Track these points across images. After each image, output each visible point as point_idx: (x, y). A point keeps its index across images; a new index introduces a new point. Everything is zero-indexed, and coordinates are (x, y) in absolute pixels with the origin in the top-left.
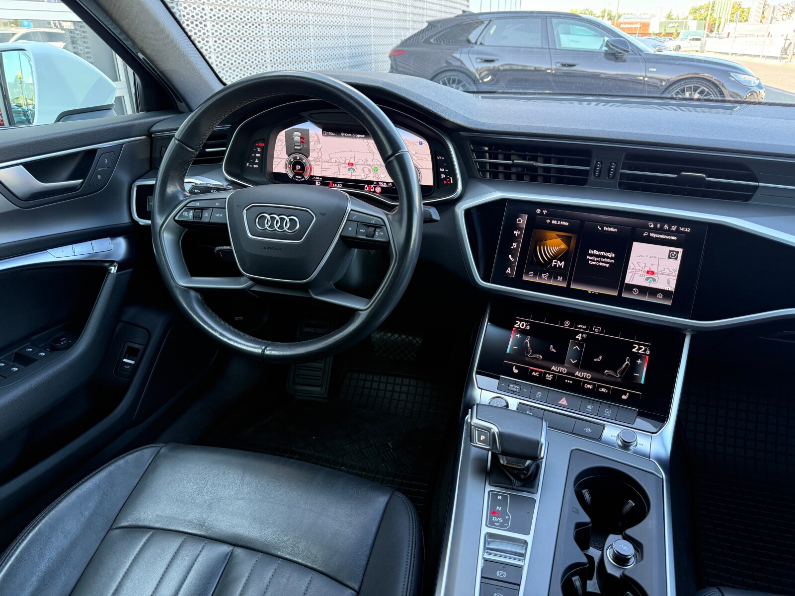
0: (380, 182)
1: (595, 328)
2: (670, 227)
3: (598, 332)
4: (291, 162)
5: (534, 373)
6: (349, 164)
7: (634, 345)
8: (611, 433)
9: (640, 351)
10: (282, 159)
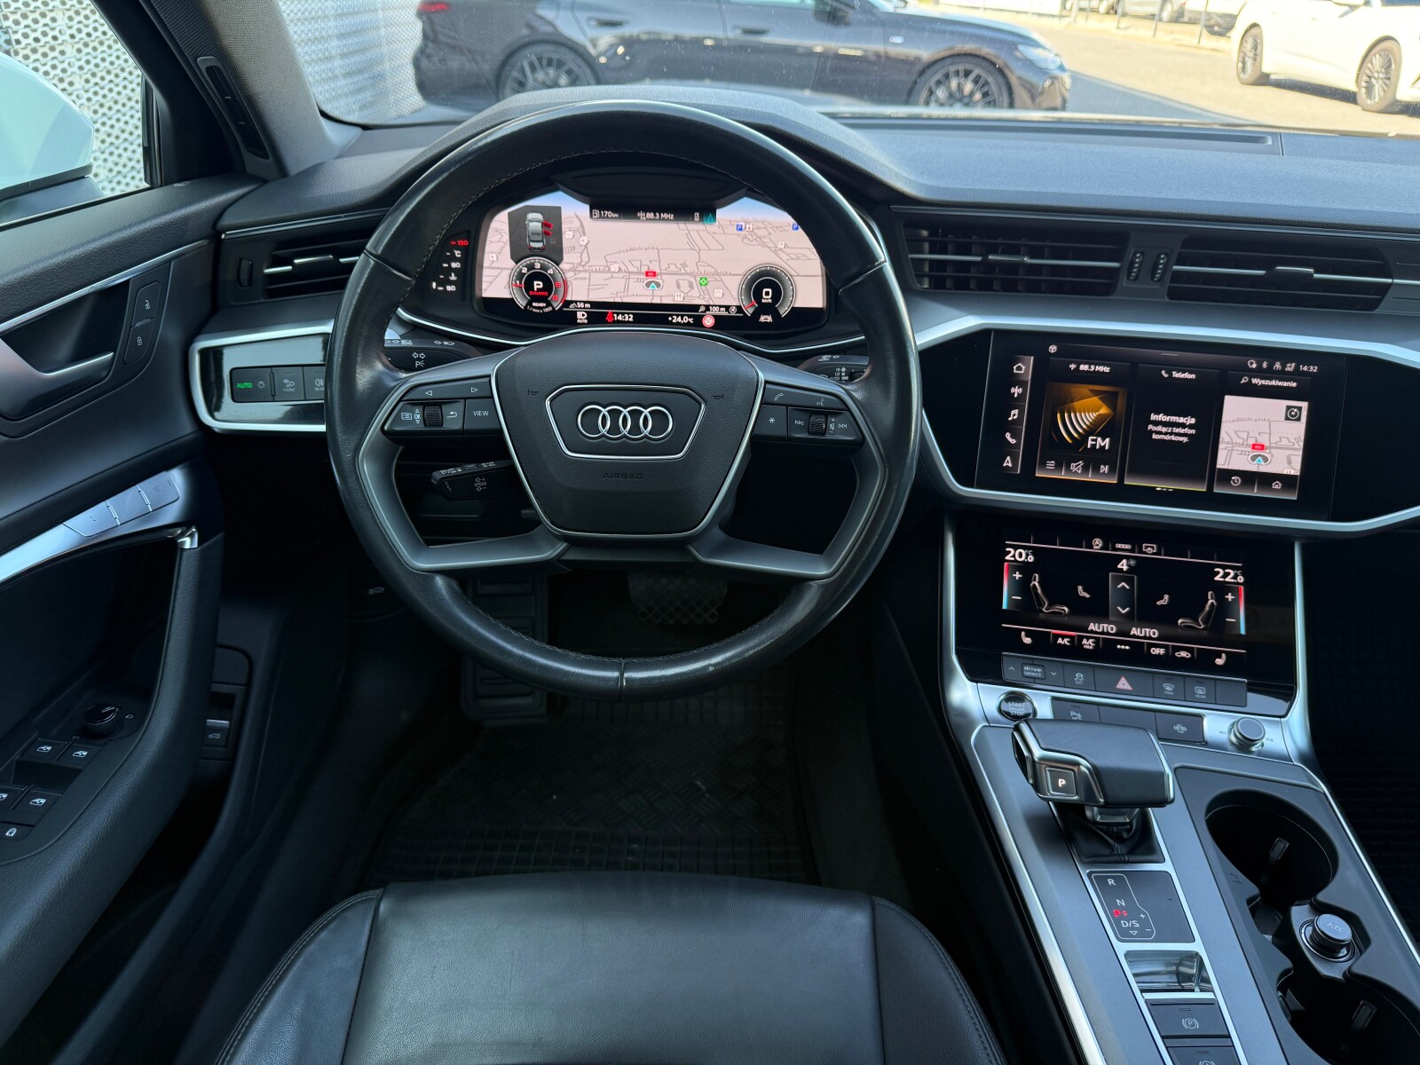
0: (712, 306)
1: (1147, 547)
2: (1284, 366)
3: (1153, 554)
4: (521, 275)
5: (1060, 641)
6: (647, 274)
7: (1216, 570)
8: (1217, 726)
9: (1228, 579)
10: (502, 269)
